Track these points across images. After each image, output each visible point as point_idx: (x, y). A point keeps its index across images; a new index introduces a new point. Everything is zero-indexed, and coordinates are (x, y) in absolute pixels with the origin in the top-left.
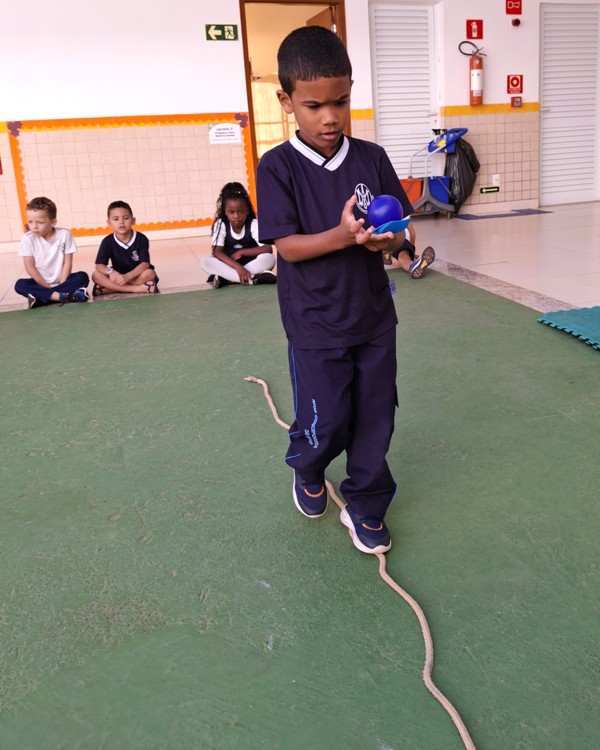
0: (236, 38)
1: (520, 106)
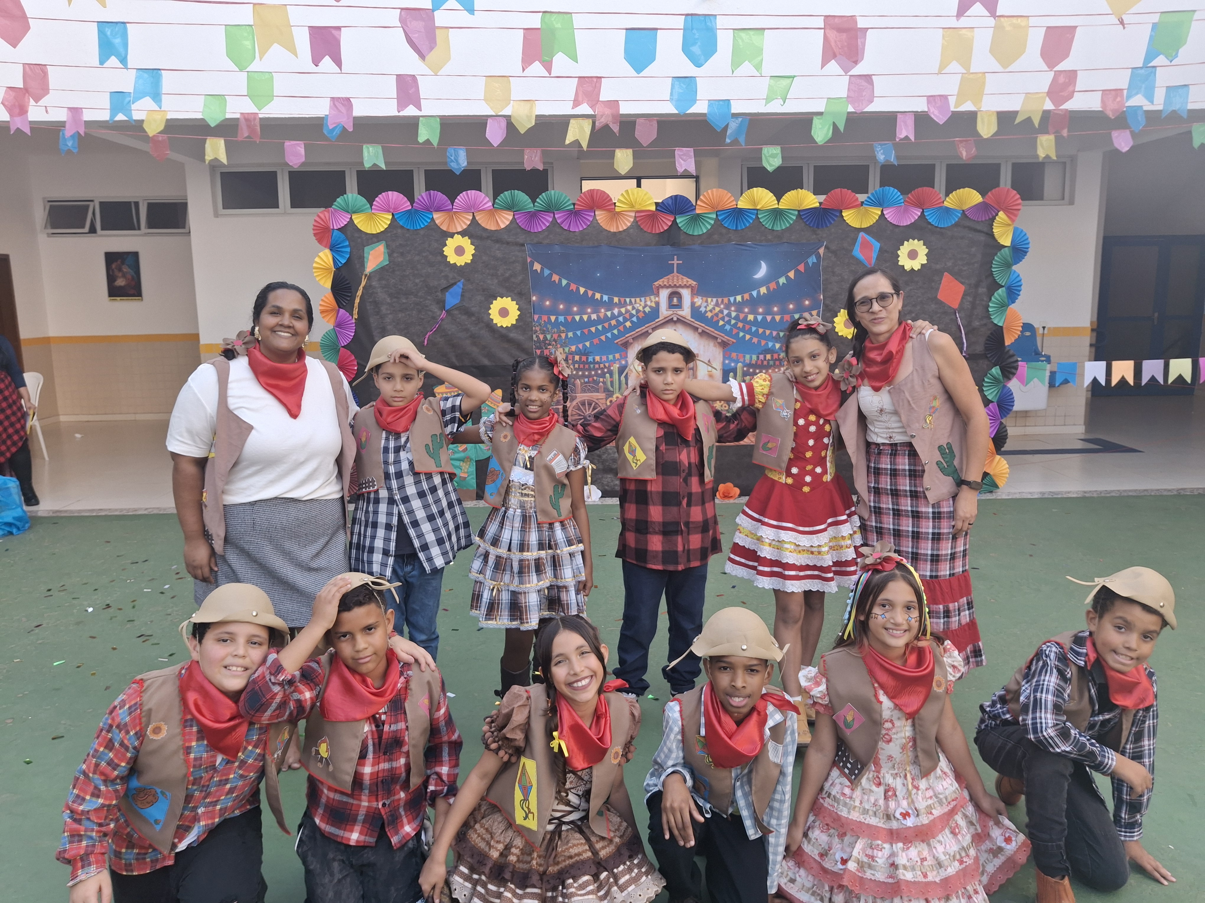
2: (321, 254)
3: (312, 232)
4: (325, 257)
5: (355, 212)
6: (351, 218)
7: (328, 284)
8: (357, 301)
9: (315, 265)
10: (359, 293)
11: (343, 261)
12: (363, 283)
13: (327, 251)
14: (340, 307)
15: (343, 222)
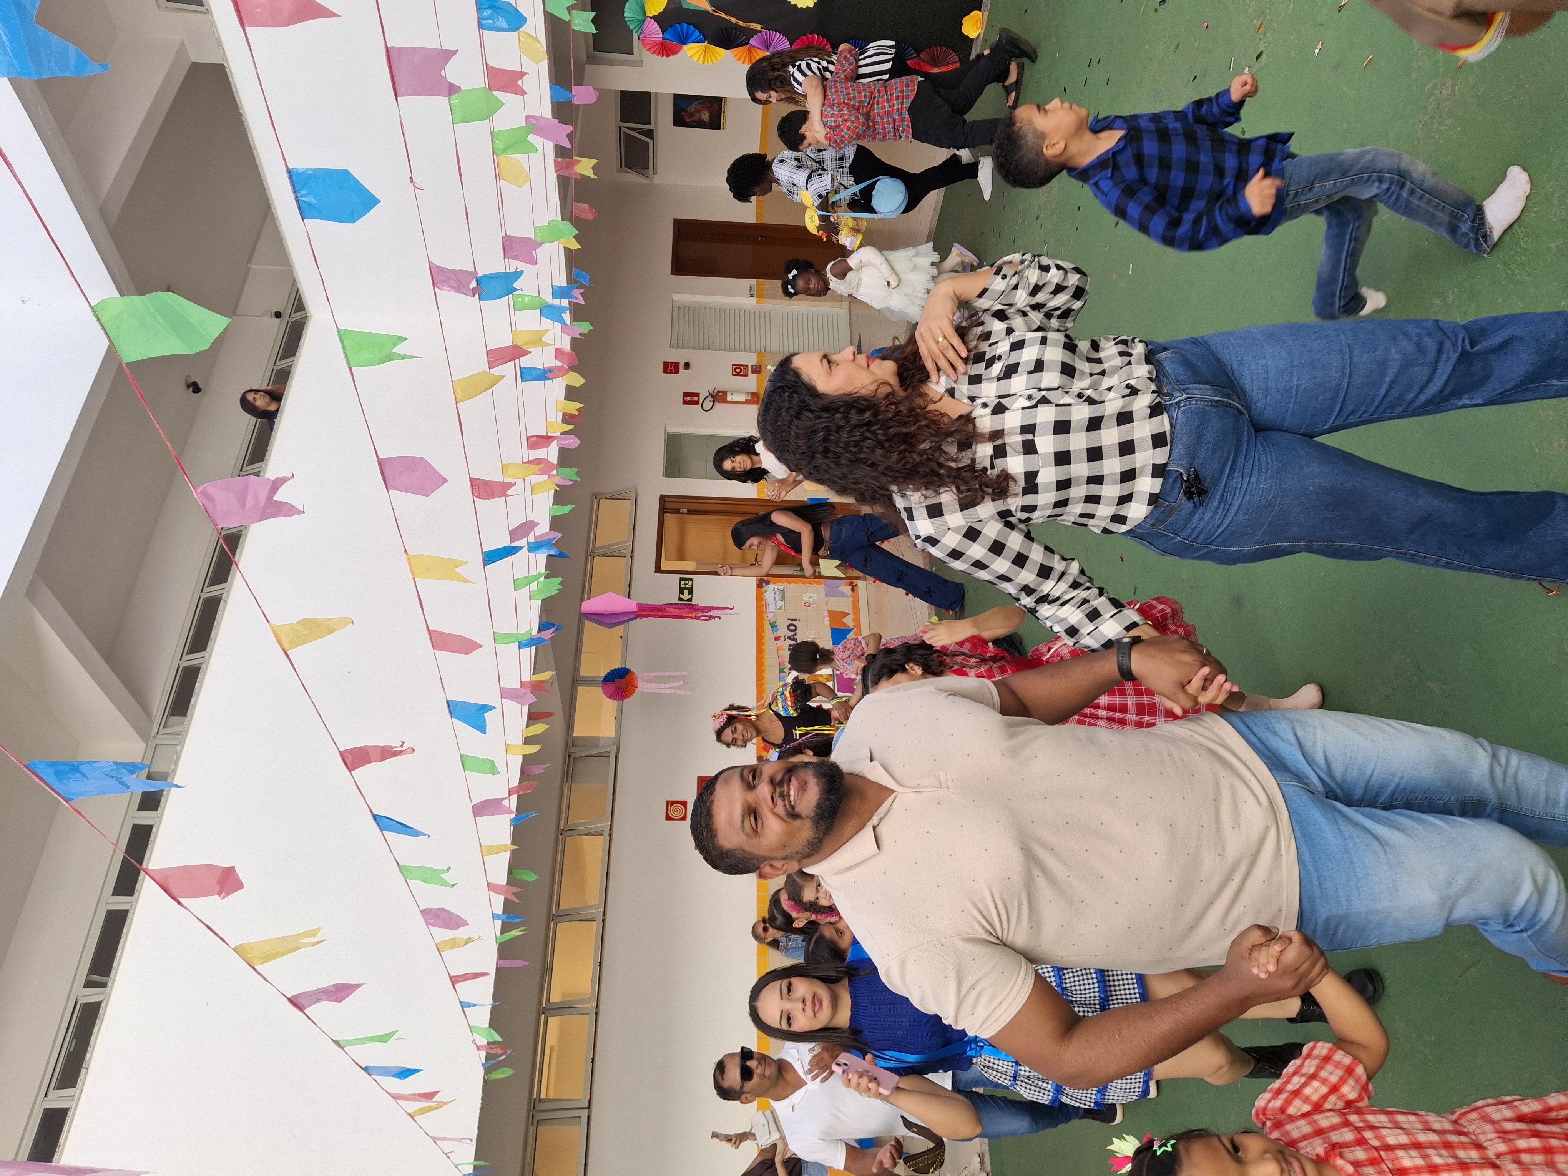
0: (691, 580)
1: (760, 366)
2: (689, 54)
3: (665, 57)
4: (692, 51)
5: (645, 13)
6: (651, 18)
7: (722, 53)
8: (741, 23)
9: (701, 62)
10: (733, 20)
11: (697, 33)
12: (723, 15)
13: (685, 47)
14: (747, 43)
15: (655, 27)
